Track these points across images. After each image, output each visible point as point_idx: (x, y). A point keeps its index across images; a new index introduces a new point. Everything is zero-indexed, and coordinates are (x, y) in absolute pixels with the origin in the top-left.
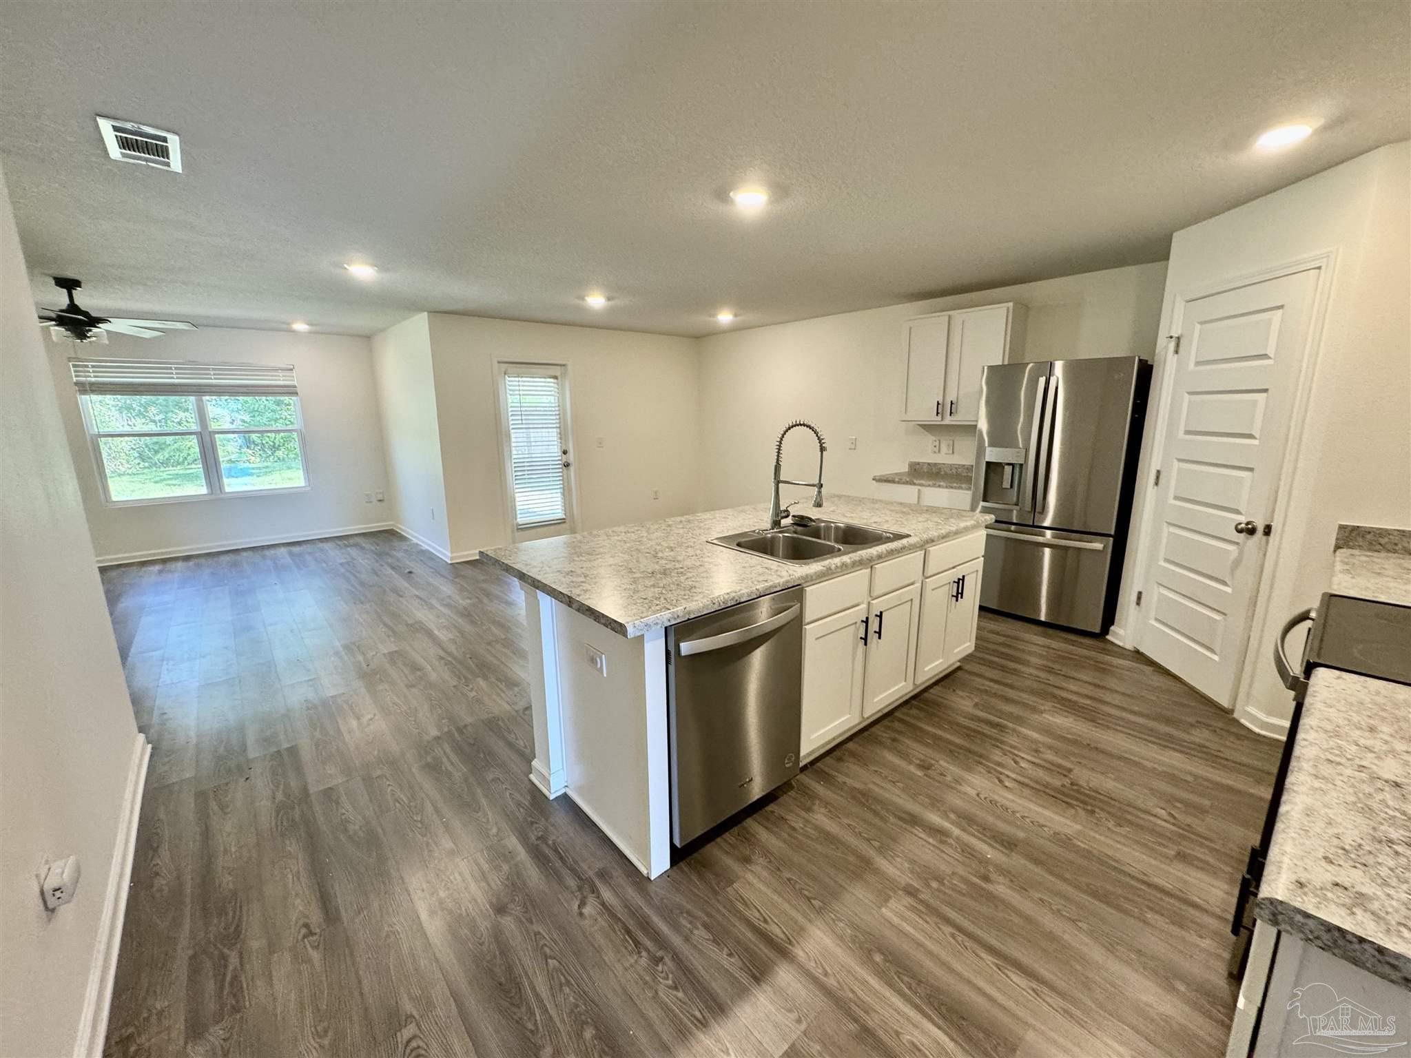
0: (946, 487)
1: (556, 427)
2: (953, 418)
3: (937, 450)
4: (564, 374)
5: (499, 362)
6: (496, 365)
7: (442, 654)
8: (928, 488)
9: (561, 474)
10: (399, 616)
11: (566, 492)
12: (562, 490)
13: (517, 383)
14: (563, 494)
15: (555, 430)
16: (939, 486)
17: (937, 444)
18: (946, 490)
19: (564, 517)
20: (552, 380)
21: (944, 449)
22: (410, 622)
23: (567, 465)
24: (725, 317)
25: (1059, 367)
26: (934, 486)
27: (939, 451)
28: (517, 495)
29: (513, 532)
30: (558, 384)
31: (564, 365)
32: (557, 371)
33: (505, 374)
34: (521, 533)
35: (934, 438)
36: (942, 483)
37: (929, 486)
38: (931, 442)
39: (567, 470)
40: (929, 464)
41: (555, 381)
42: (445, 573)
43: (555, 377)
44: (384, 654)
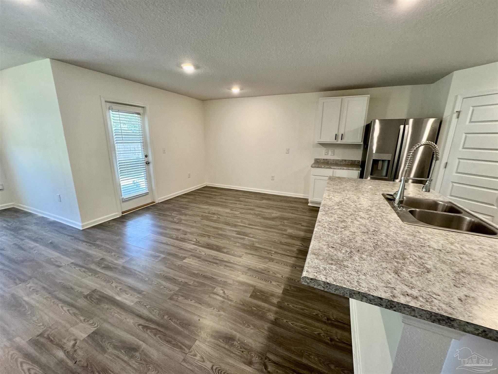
0: (346, 169)
1: (141, 142)
2: (342, 141)
3: (327, 153)
4: (144, 113)
5: (106, 102)
6: (104, 103)
7: (142, 322)
8: (338, 170)
9: (145, 168)
10: (72, 288)
11: (148, 178)
12: (146, 178)
13: (118, 116)
14: (147, 179)
15: (140, 144)
16: (343, 169)
17: (327, 151)
18: (347, 170)
19: (148, 191)
20: (137, 115)
21: (330, 153)
22: (86, 293)
23: (148, 163)
24: (236, 90)
25: (411, 121)
26: (340, 169)
27: (328, 154)
28: (121, 182)
29: (121, 204)
30: (140, 118)
31: (143, 107)
32: (140, 110)
33: (109, 109)
34: (125, 203)
35: (325, 149)
36: (344, 168)
37: (338, 169)
38: (324, 151)
39: (148, 166)
40: (324, 159)
41: (139, 116)
42: (82, 238)
43: (138, 114)
44: (84, 340)
